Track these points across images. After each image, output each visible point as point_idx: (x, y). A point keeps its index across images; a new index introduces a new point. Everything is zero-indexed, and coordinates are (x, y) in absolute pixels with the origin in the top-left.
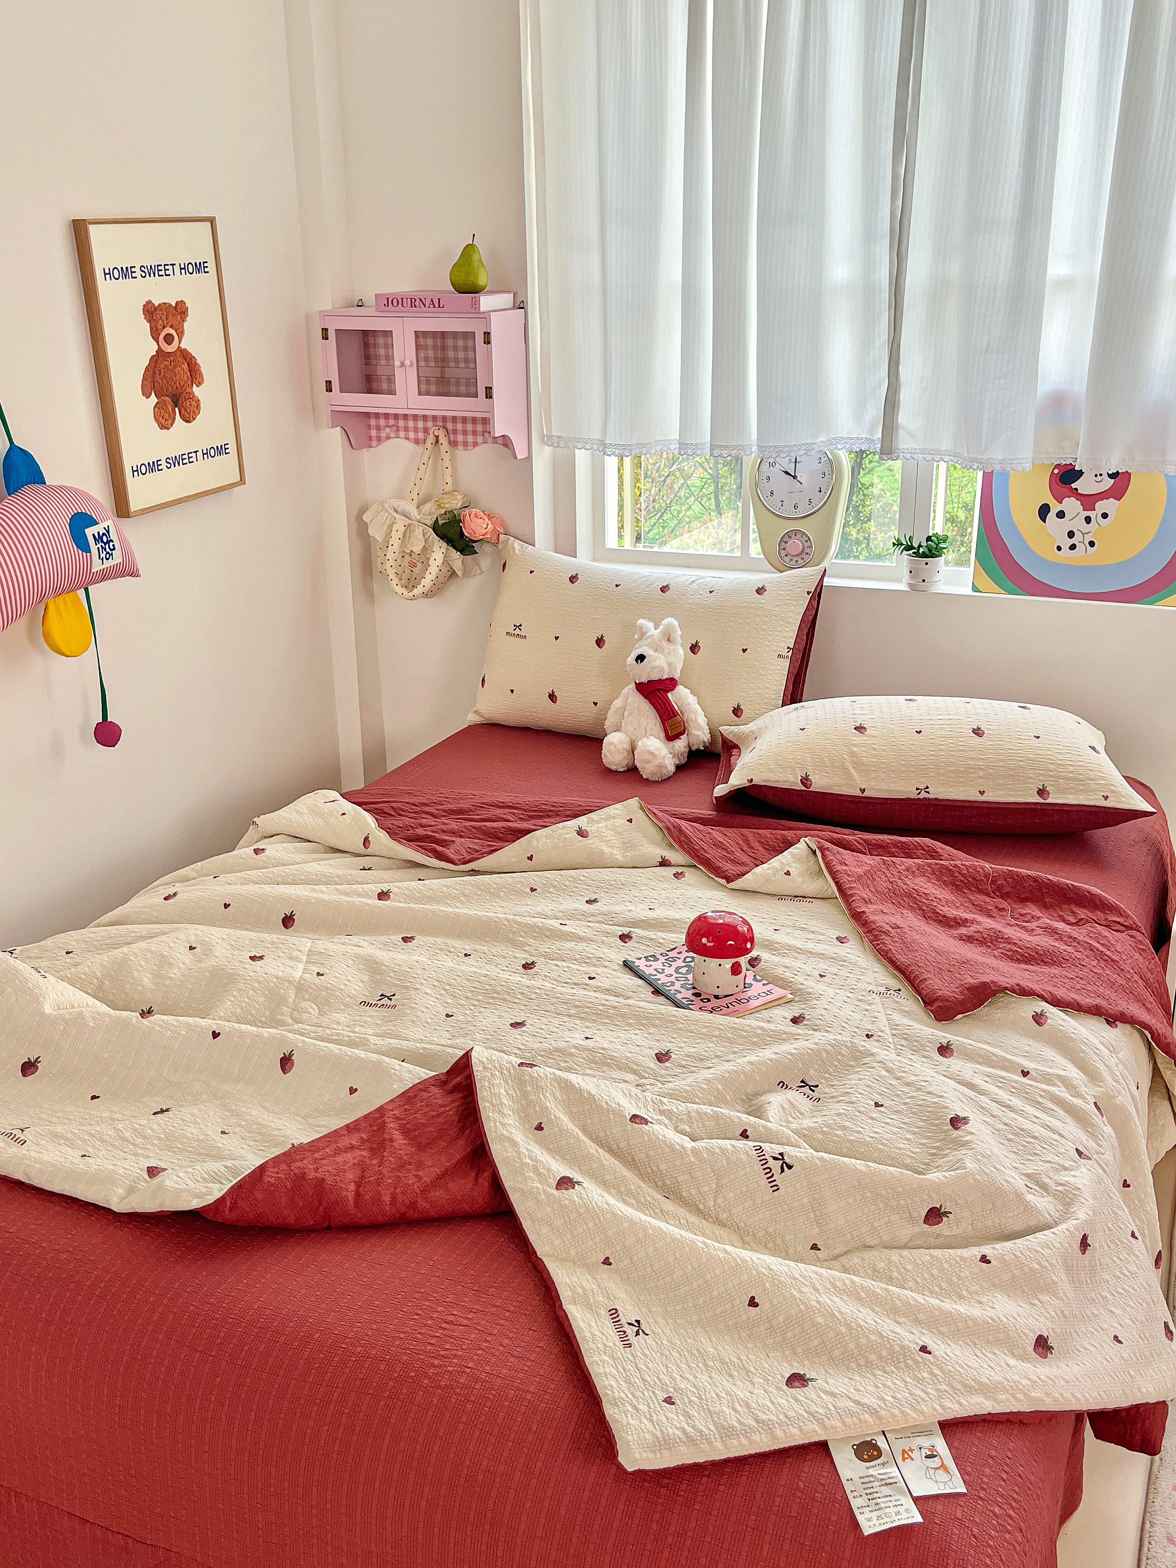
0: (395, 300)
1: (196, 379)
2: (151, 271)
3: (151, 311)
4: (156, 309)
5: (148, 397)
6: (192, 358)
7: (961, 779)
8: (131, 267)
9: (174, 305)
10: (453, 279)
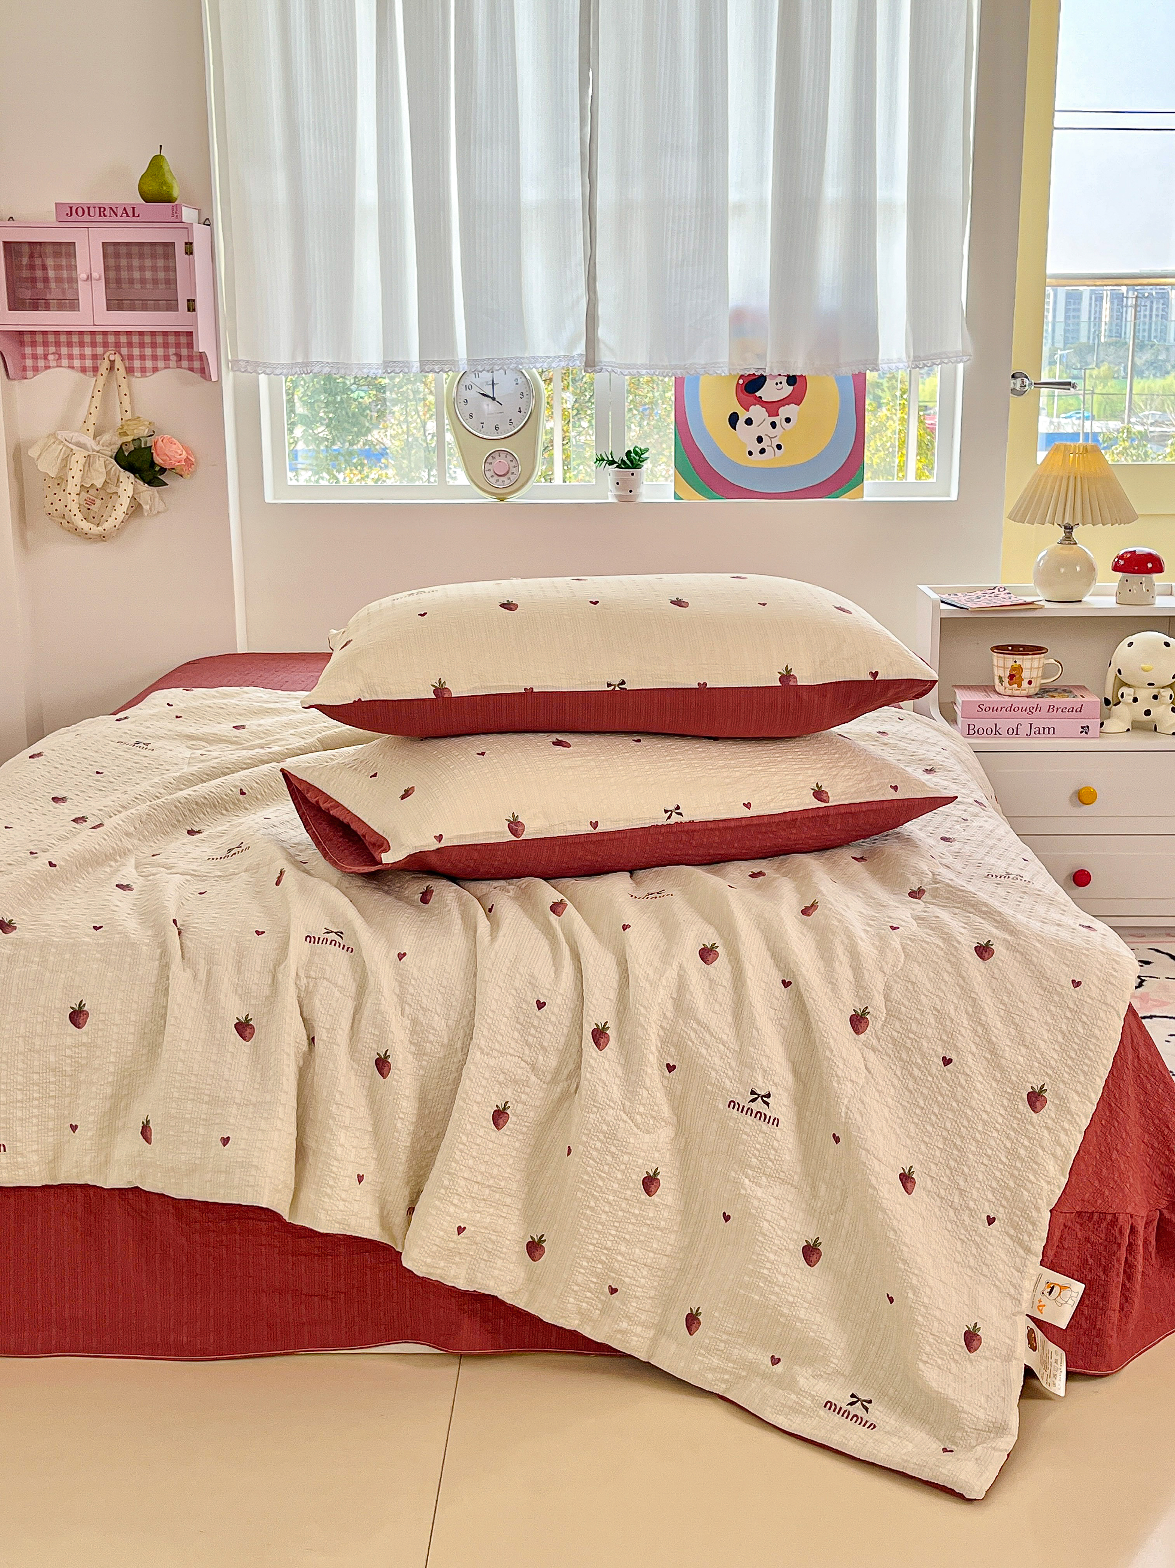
0: (80, 211)
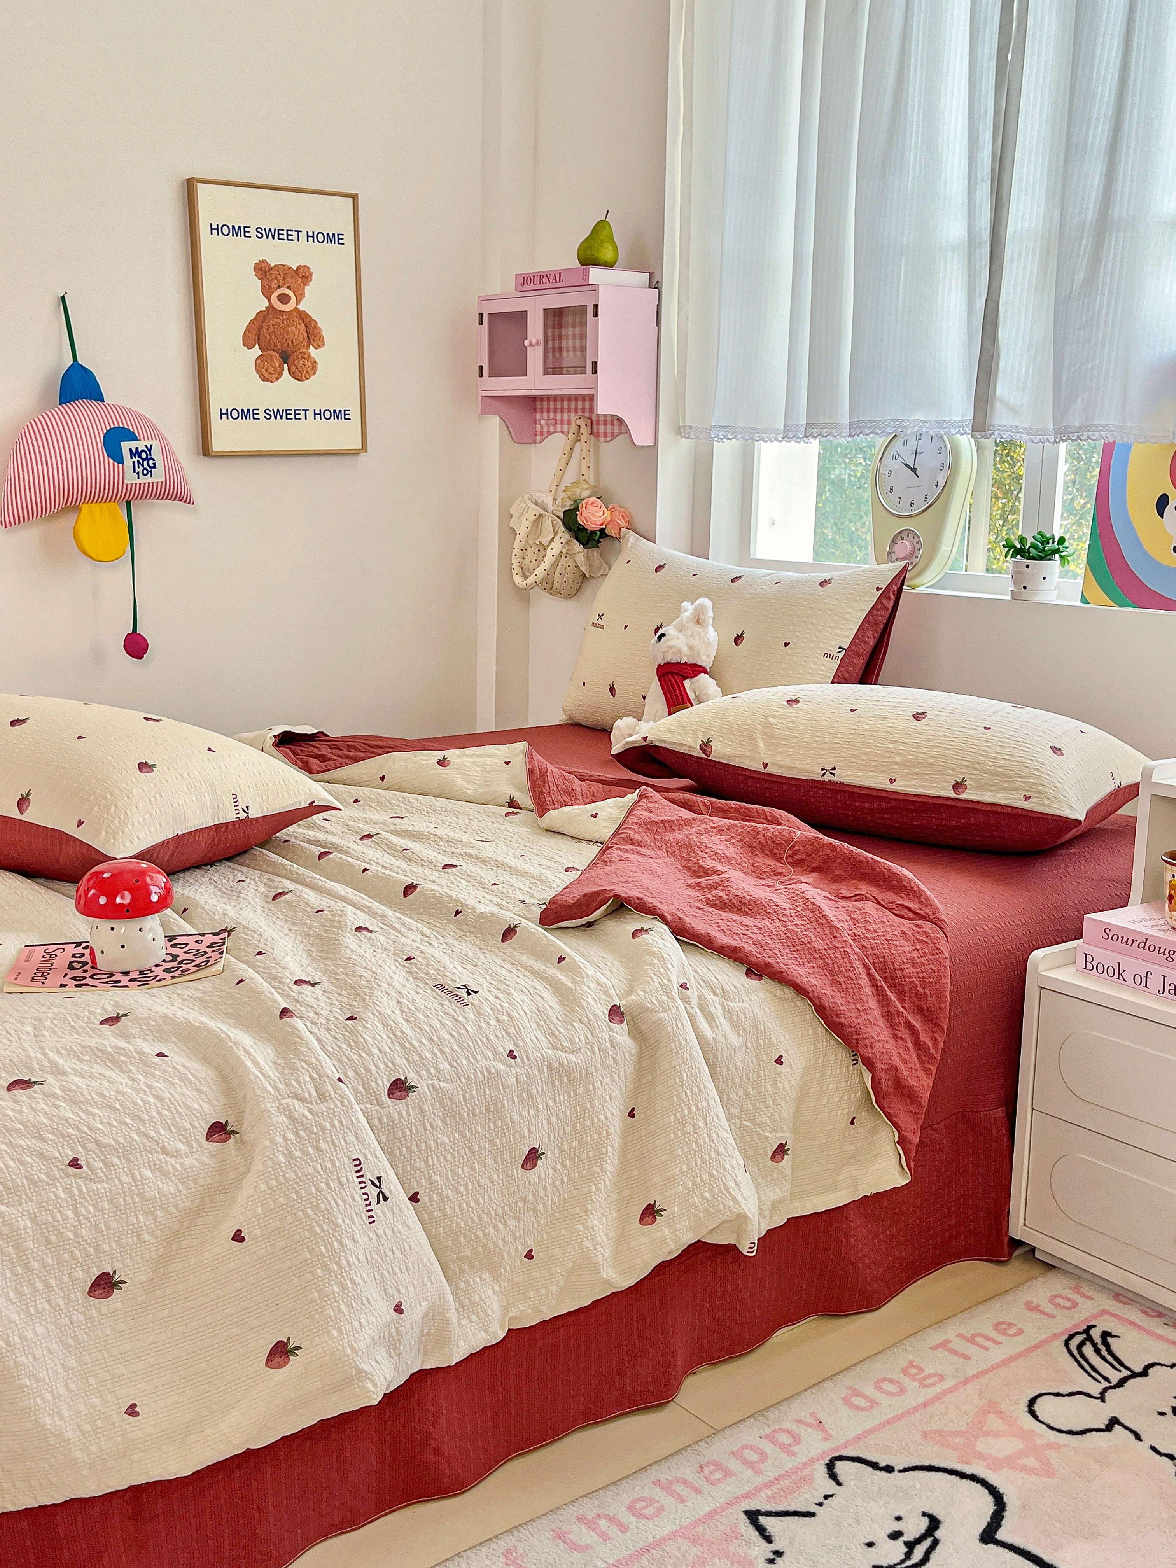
0: (529, 281)
1: (314, 341)
2: (270, 234)
3: (263, 270)
4: (271, 269)
5: (249, 348)
6: (311, 320)
7: (874, 764)
8: (245, 227)
9: (295, 268)
10: (581, 251)
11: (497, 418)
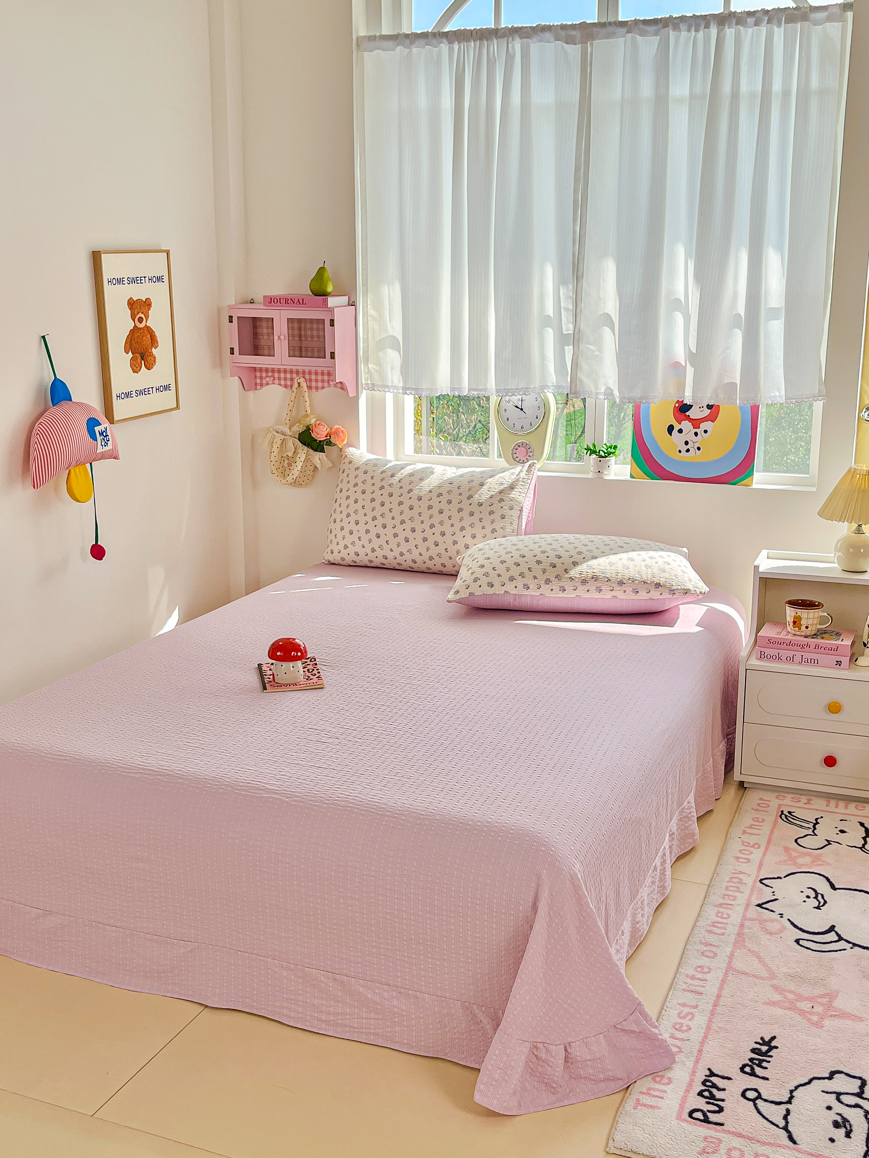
1: (154, 344)
5: (127, 353)
6: (153, 332)
8: (122, 278)
9: (144, 300)
10: (312, 287)
11: (237, 378)
